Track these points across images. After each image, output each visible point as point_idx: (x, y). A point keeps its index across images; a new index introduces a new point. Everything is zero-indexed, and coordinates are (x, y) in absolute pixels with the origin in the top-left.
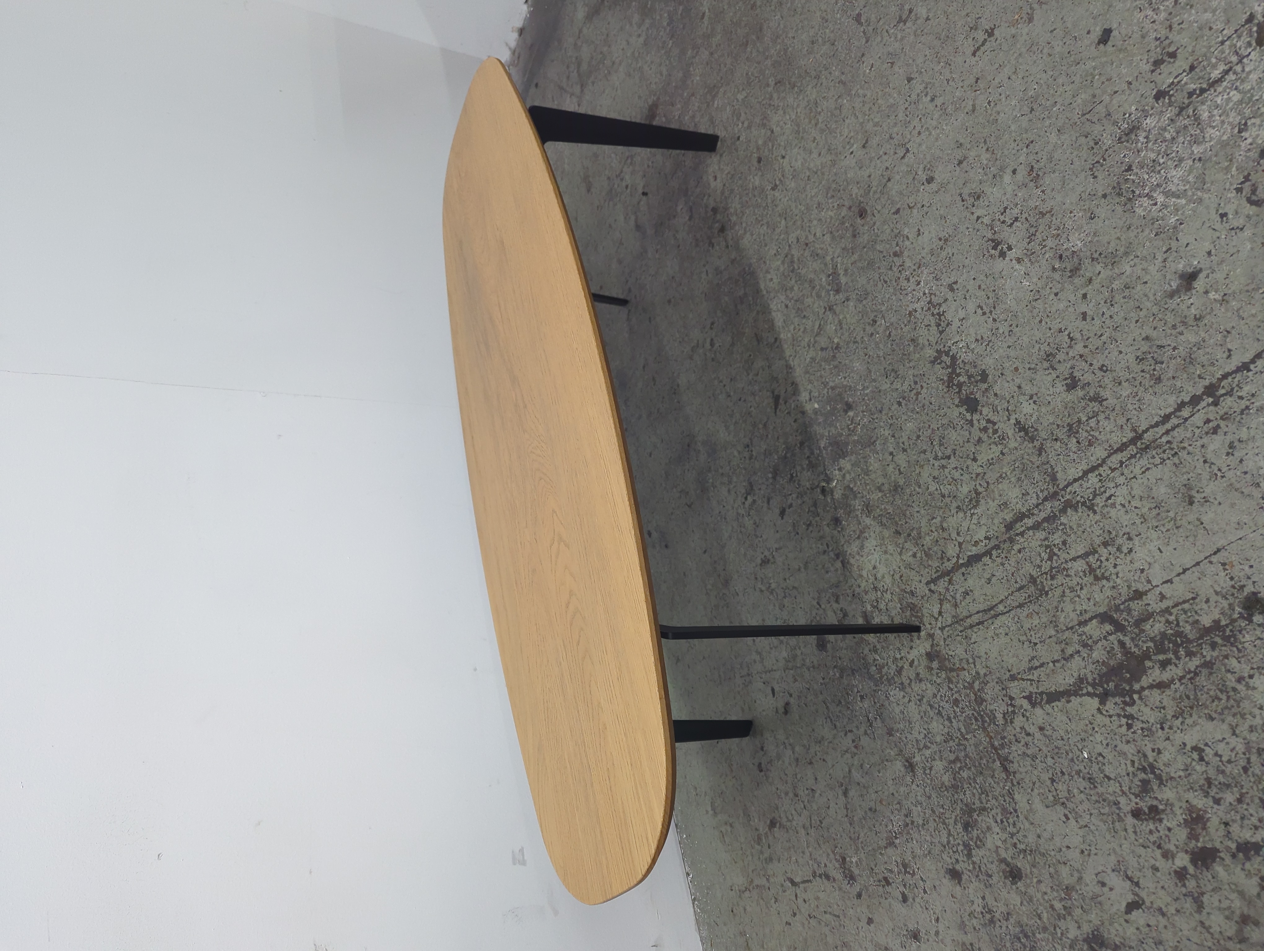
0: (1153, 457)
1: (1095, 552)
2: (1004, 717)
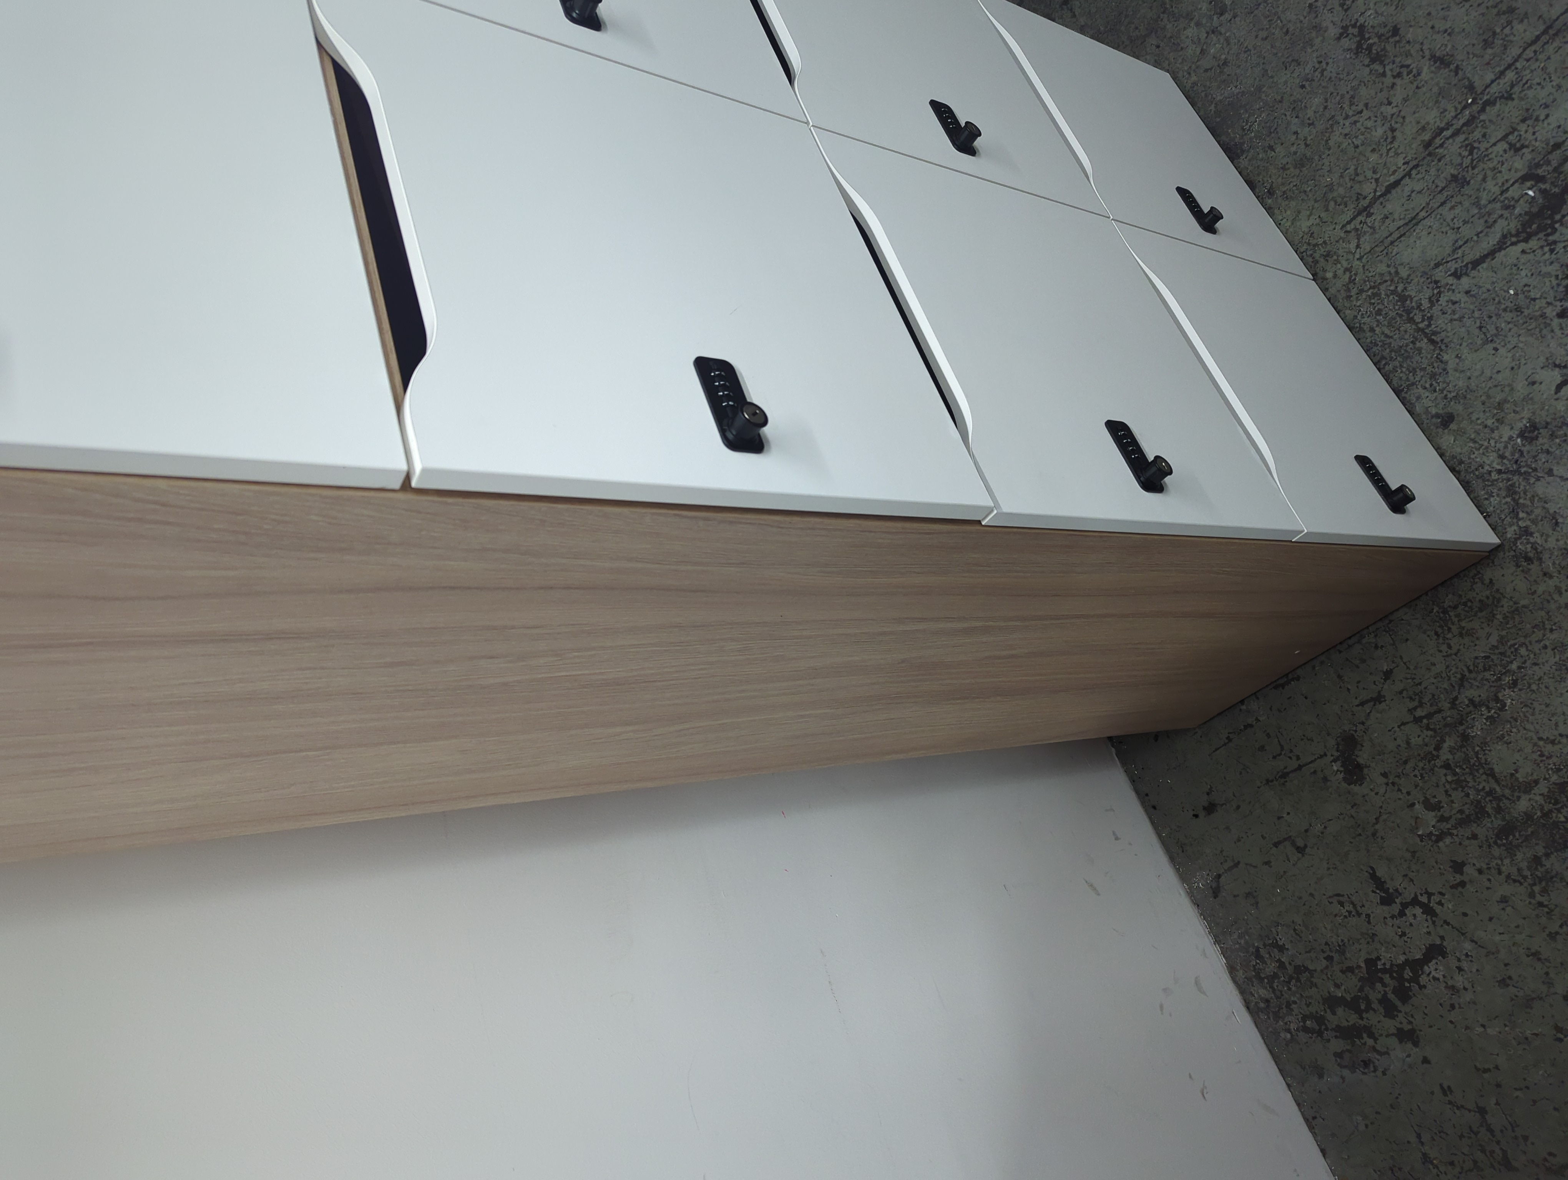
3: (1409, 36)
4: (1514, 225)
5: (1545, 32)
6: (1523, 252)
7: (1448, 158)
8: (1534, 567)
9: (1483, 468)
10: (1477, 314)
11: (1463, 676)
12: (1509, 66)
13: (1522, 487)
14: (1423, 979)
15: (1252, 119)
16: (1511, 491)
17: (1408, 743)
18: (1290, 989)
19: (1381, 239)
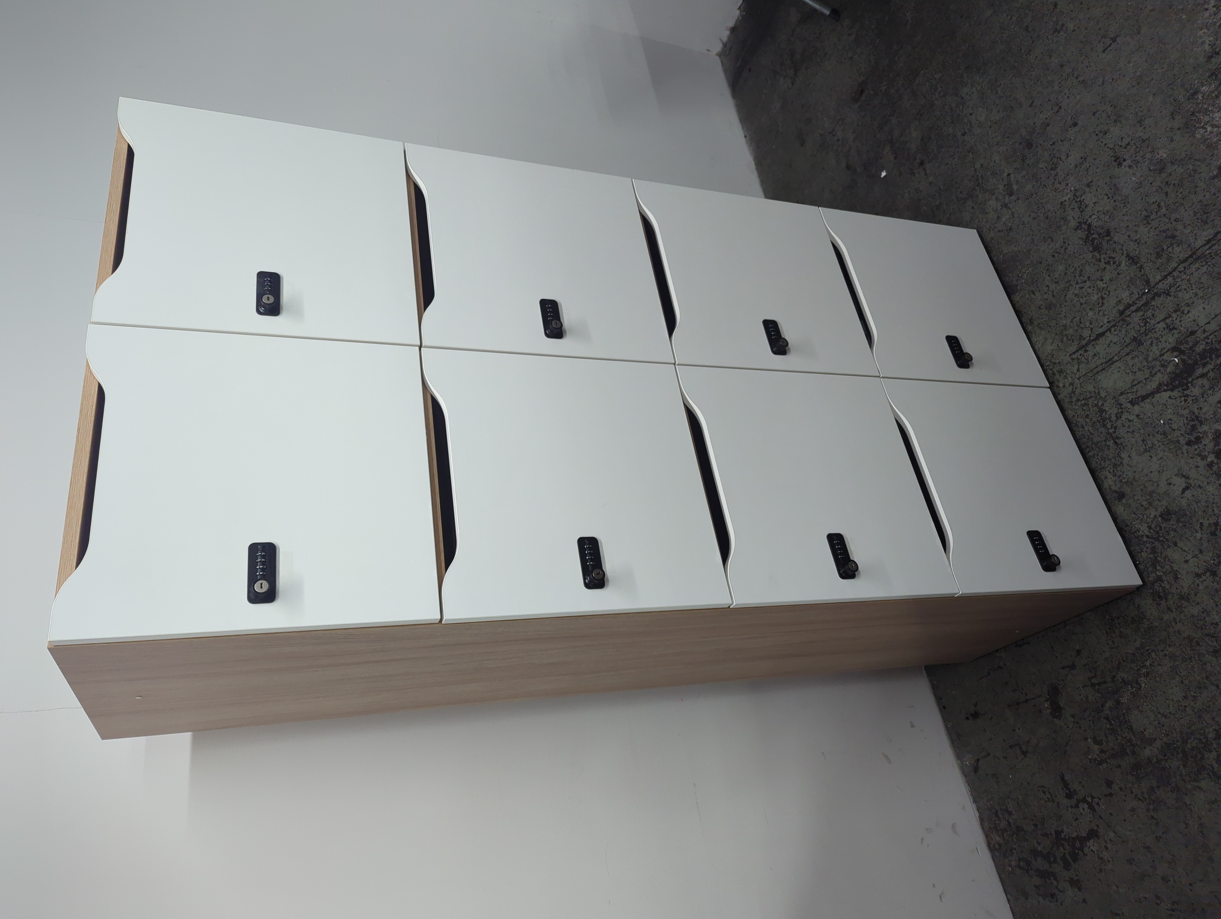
0: (1202, 262)
1: (1170, 316)
2: (1116, 416)
3: (1116, 239)
4: (1166, 379)
5: (1191, 256)
6: (1170, 397)
7: (1132, 325)
8: (1163, 603)
9: (1139, 532)
10: (1142, 431)
11: (1120, 663)
12: (1170, 273)
13: (1160, 550)
14: (1086, 850)
15: (1023, 270)
16: (1153, 550)
17: (1087, 698)
18: (1013, 840)
19: (1091, 369)
